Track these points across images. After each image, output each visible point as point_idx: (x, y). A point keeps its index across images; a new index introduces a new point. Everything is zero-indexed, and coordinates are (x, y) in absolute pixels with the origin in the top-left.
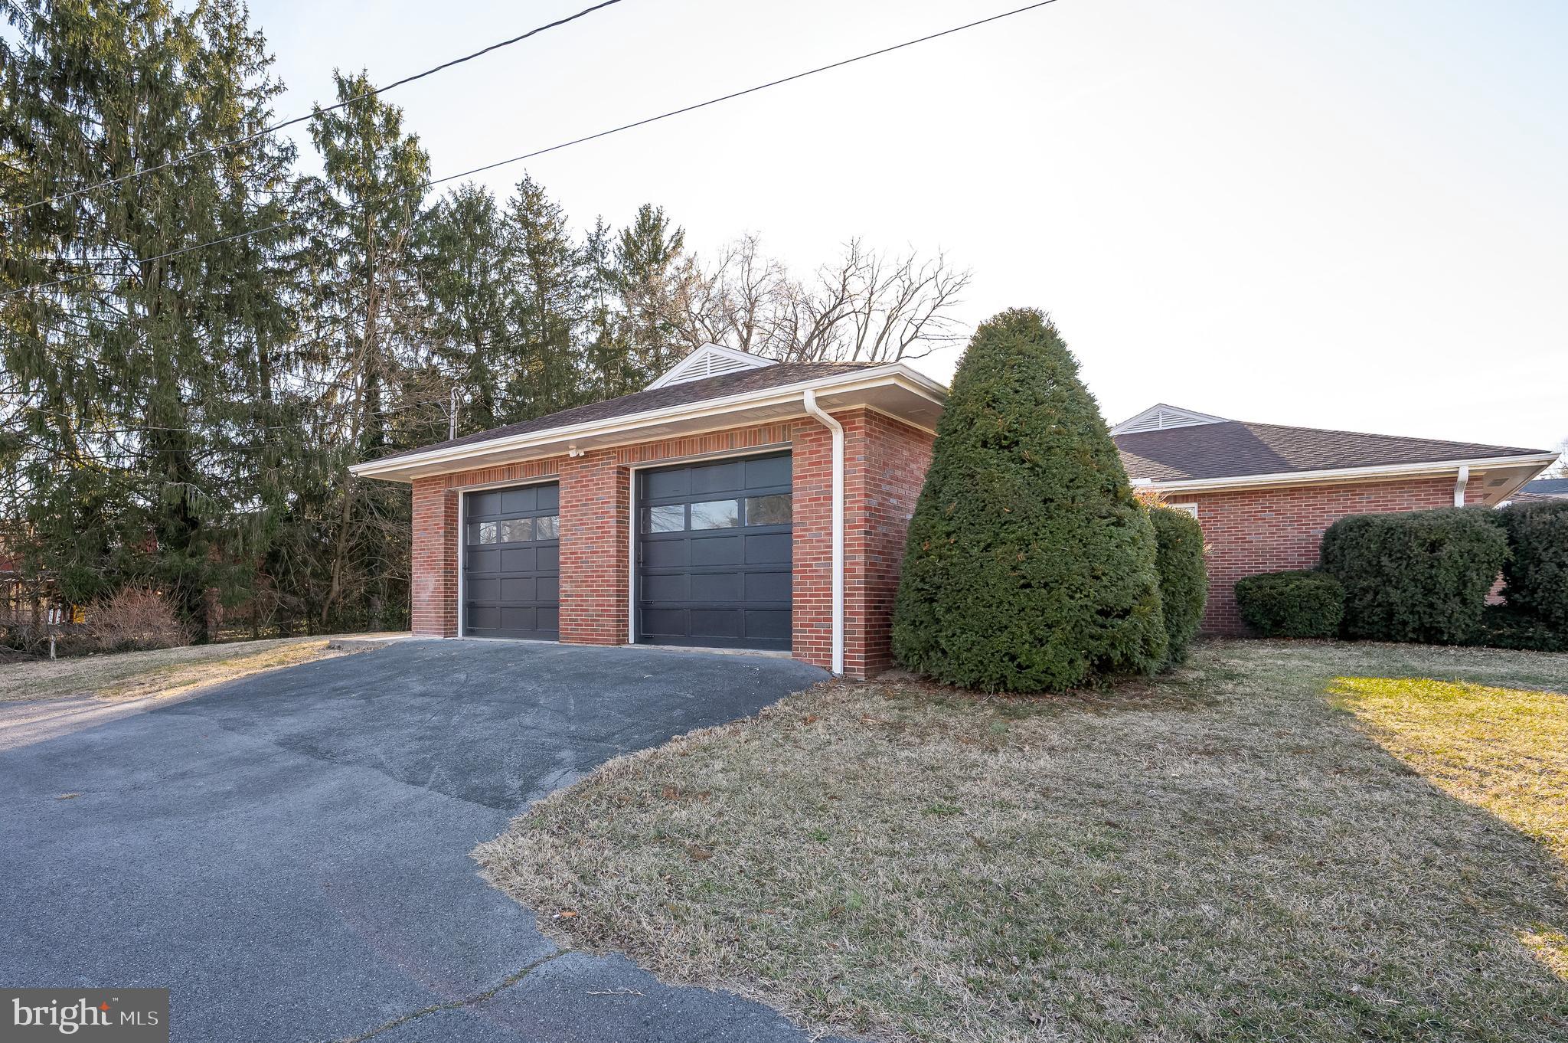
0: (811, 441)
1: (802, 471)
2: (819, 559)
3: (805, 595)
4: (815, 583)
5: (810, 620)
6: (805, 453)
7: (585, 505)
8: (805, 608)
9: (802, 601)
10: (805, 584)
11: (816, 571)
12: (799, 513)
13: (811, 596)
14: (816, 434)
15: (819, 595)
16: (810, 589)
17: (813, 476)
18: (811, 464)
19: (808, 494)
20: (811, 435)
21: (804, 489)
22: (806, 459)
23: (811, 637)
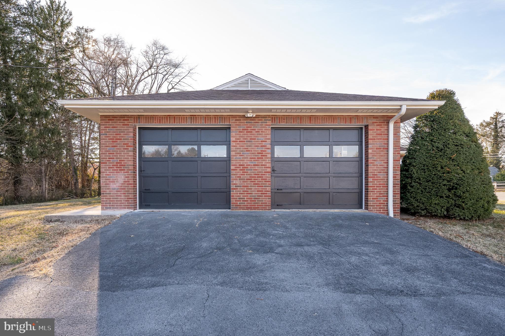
0: (377, 125)
1: (373, 137)
2: (381, 172)
3: (374, 187)
4: (379, 182)
5: (376, 196)
6: (374, 130)
7: (249, 141)
8: (374, 192)
9: (373, 189)
10: (374, 182)
11: (379, 177)
12: (371, 153)
13: (377, 187)
14: (380, 122)
15: (380, 187)
16: (376, 184)
17: (378, 139)
18: (377, 134)
19: (376, 146)
20: (377, 123)
21: (374, 144)
22: (375, 132)
23: (377, 203)
